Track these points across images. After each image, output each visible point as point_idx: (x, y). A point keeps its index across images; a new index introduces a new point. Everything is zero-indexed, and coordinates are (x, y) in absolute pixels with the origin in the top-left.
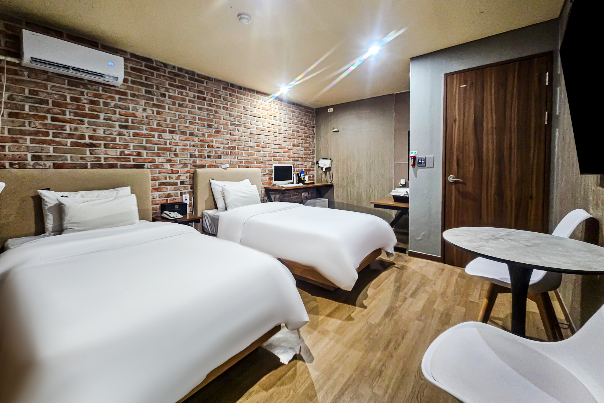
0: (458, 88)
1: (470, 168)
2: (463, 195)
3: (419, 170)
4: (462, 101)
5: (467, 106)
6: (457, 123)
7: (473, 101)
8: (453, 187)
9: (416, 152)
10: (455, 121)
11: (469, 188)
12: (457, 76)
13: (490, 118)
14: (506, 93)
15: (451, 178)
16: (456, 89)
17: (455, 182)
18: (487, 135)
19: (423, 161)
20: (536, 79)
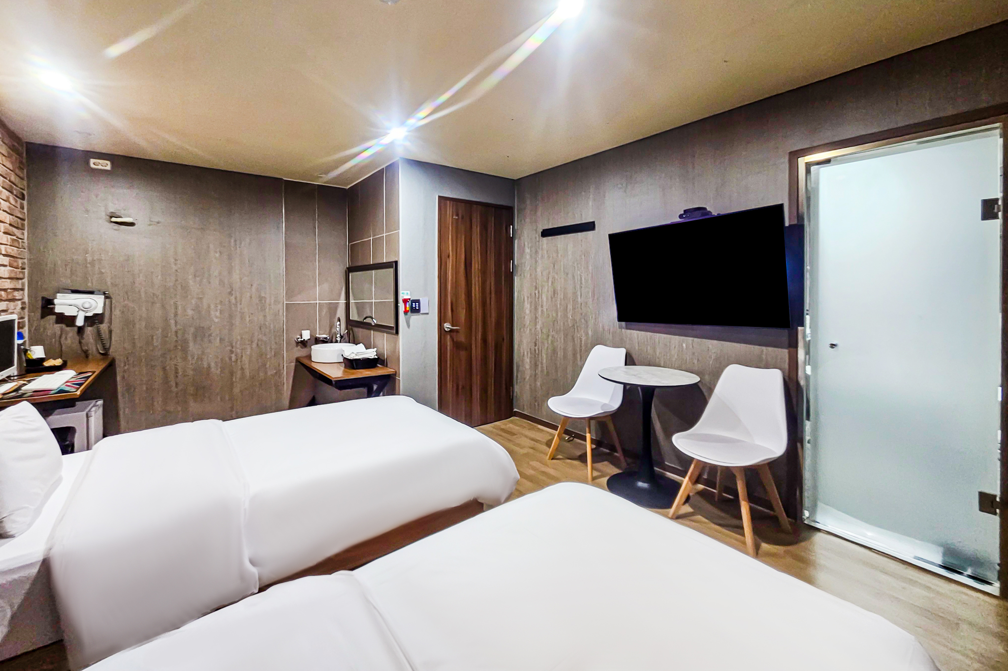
0: (451, 218)
1: (462, 314)
2: (457, 345)
3: (412, 317)
4: (454, 235)
5: (459, 242)
6: (451, 258)
7: (463, 237)
8: (449, 337)
9: (409, 292)
10: (449, 256)
11: (462, 338)
12: (450, 202)
13: (476, 259)
14: (487, 234)
15: (447, 326)
16: (449, 218)
17: (451, 331)
18: (475, 277)
19: (417, 306)
20: (504, 228)
